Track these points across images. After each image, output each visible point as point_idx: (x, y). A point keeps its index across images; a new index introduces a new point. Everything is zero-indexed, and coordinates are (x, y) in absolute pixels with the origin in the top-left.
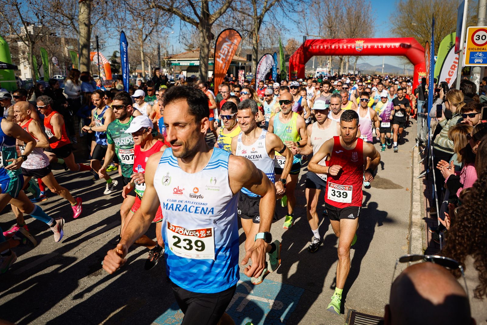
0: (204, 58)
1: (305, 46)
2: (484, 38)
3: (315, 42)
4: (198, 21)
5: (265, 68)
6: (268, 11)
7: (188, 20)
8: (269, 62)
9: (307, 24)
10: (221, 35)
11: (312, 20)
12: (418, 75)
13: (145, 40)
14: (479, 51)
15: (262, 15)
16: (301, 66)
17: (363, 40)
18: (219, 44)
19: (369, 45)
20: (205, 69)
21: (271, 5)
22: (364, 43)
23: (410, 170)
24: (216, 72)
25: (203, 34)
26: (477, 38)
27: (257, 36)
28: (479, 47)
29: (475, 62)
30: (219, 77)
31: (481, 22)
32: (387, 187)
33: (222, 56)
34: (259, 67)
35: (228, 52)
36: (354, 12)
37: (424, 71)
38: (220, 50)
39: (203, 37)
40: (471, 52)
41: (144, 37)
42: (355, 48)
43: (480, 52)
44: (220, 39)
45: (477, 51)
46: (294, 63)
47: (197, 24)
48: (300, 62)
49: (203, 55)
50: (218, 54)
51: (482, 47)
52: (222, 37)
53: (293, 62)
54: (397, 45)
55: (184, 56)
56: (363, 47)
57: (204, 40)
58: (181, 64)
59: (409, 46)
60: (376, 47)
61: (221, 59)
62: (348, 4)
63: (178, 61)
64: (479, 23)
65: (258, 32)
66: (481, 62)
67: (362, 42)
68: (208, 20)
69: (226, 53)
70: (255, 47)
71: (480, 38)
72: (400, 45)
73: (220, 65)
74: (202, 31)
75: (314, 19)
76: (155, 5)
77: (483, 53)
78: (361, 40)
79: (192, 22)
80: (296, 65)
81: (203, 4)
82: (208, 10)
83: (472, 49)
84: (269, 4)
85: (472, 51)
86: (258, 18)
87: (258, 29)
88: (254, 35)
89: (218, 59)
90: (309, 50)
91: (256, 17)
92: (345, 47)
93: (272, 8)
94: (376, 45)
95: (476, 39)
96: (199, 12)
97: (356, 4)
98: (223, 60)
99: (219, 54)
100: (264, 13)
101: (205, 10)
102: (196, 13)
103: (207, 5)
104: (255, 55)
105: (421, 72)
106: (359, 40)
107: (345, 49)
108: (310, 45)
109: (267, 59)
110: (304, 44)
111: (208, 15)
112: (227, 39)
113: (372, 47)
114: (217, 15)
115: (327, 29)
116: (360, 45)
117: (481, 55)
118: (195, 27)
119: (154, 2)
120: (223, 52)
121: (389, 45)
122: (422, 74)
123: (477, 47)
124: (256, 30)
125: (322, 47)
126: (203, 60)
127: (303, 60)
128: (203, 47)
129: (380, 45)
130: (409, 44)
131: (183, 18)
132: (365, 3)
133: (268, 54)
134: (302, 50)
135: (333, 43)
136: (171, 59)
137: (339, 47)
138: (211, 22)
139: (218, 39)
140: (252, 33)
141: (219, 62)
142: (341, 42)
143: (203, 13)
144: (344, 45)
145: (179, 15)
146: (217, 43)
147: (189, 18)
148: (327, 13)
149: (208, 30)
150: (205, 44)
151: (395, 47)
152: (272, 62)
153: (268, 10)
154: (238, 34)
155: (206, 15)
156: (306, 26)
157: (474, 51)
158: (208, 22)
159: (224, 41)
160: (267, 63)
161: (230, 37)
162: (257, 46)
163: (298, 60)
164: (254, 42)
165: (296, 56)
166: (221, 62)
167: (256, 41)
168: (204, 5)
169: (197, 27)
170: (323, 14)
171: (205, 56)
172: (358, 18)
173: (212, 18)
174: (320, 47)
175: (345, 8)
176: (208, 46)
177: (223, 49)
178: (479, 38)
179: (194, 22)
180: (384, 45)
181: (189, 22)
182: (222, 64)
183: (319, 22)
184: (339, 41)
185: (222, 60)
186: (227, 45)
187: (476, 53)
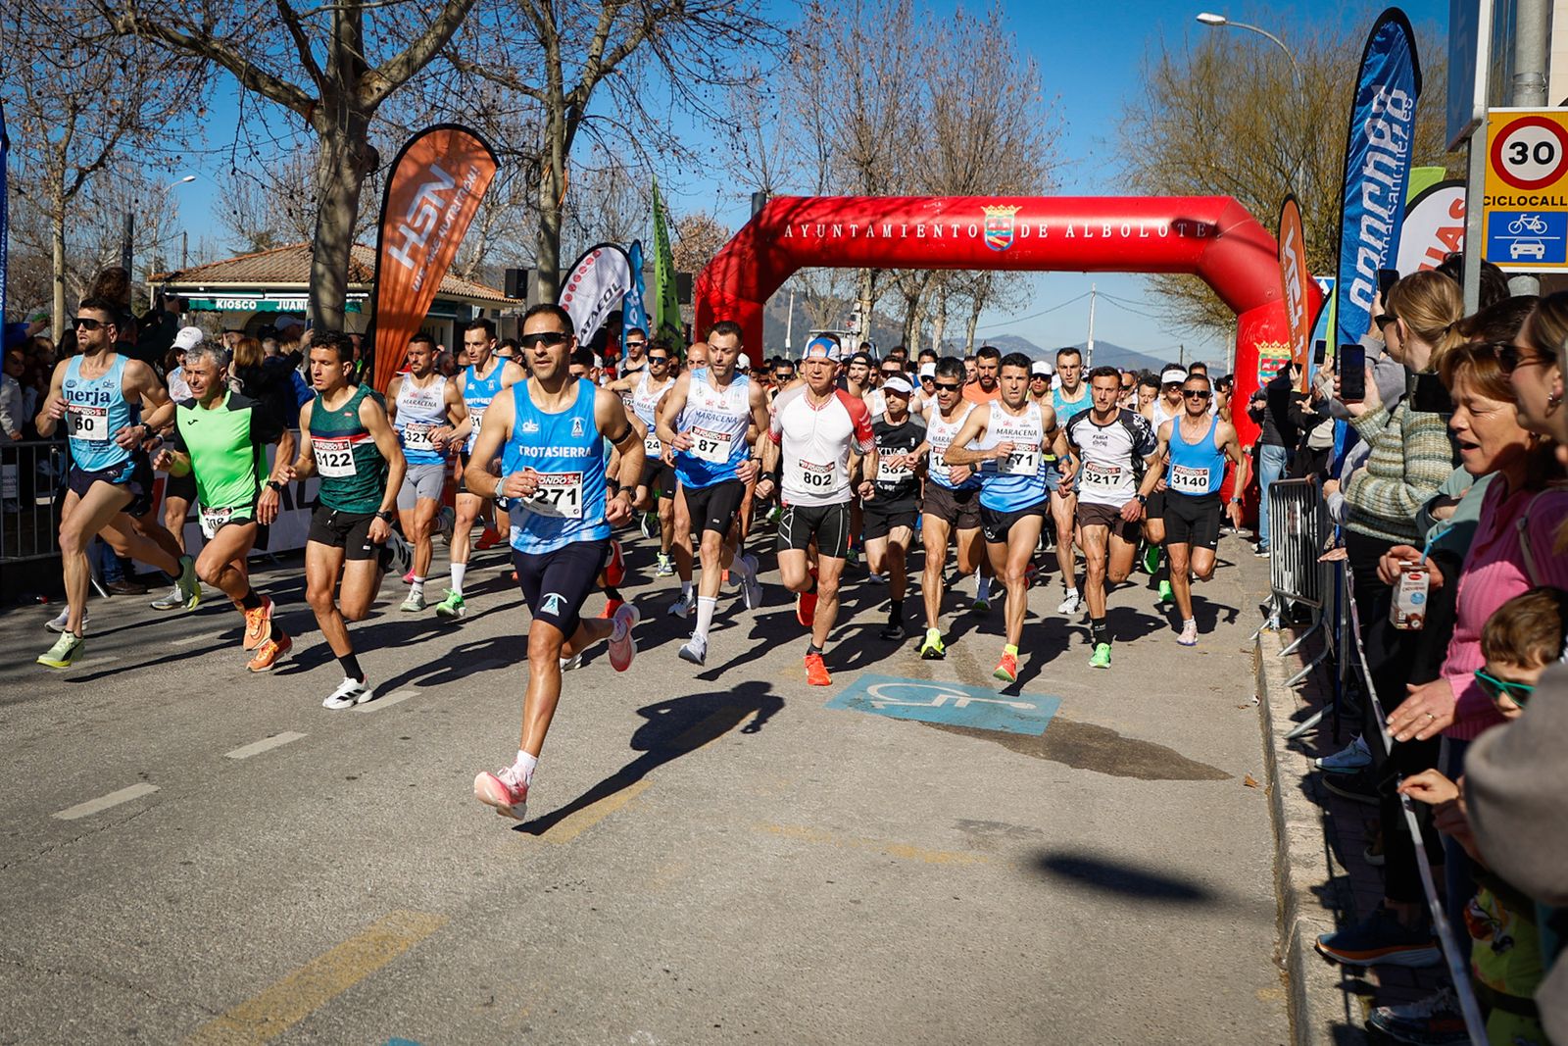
0: (334, 248)
1: (763, 223)
2: (1544, 153)
3: (805, 209)
4: (315, 94)
5: (591, 305)
6: (609, 77)
7: (270, 89)
8: (611, 280)
9: (768, 150)
10: (410, 151)
11: (788, 133)
12: (1257, 353)
13: (73, 191)
14: (1528, 208)
15: (583, 91)
16: (746, 308)
17: (1015, 202)
18: (403, 187)
19: (1044, 223)
20: (334, 296)
21: (622, 52)
22: (1018, 214)
23: (1253, 715)
24: (384, 305)
25: (334, 146)
26: (1513, 153)
27: (559, 175)
28: (1528, 194)
29: (1515, 257)
30: (398, 329)
31: (1530, 91)
32: (1158, 770)
33: (412, 237)
34: (569, 298)
35: (440, 222)
36: (964, 107)
37: (1283, 336)
38: (405, 214)
39: (335, 162)
40: (1492, 214)
41: (71, 176)
42: (980, 235)
43: (1531, 215)
44: (408, 169)
45: (1517, 208)
46: (715, 295)
47: (307, 107)
48: (740, 292)
49: (329, 239)
50: (395, 228)
51: (1540, 193)
52: (415, 161)
53: (709, 289)
54: (1161, 224)
55: (236, 271)
56: (1018, 232)
57: (338, 174)
58: (219, 305)
59: (1213, 232)
60: (1070, 231)
61: (406, 249)
62: (941, 70)
63: (207, 290)
64: (1520, 91)
65: (563, 160)
66: (1539, 257)
67: (1012, 210)
68: (355, 90)
69: (431, 225)
70: (550, 221)
71: (1530, 153)
72: (1174, 226)
73: (402, 278)
74: (330, 136)
75: (797, 126)
76: (137, 21)
77: (1543, 216)
78: (1007, 203)
79: (288, 97)
80: (722, 303)
81: (338, 23)
82: (358, 45)
83: (1499, 201)
84: (611, 44)
85: (1497, 208)
86: (563, 102)
87: (565, 149)
88: (546, 173)
89: (394, 252)
90: (781, 242)
91: (556, 95)
92: (938, 231)
93: (621, 67)
94: (1070, 224)
95: (1513, 160)
96: (321, 55)
97: (974, 70)
98: (414, 254)
99: (403, 229)
100: (589, 82)
101: (347, 47)
102: (308, 62)
103: (358, 27)
104: (549, 255)
105: (1270, 340)
106: (996, 202)
107: (937, 241)
108: (784, 222)
109: (601, 265)
110: (756, 218)
111: (360, 68)
112: (436, 170)
113: (1056, 235)
114: (394, 72)
115: (855, 171)
116: (1000, 222)
117: (1535, 225)
118: (299, 120)
119: (132, 9)
120: (418, 224)
121: (1127, 224)
122: (1272, 353)
123: (1516, 193)
124: (556, 152)
125: (837, 230)
126: (330, 256)
127: (752, 282)
128: (331, 202)
129: (1087, 223)
130: (1212, 223)
131: (252, 79)
132: (1014, 68)
133: (606, 245)
134: (751, 240)
135: (885, 215)
136: (179, 284)
137: (912, 231)
138: (368, 101)
139: (400, 168)
140: (536, 162)
141: (399, 264)
142: (920, 210)
143: (340, 59)
144: (933, 224)
145: (233, 66)
146: (395, 184)
147: (275, 82)
148: (853, 105)
149: (357, 132)
150: (338, 192)
151: (1153, 233)
152: (621, 279)
153: (609, 70)
154: (487, 154)
155: (353, 68)
156: (763, 157)
157: (1508, 208)
158: (357, 101)
159: (424, 176)
160: (600, 281)
161: (452, 163)
162: (558, 219)
163: (731, 282)
164: (546, 201)
165: (722, 265)
166: (407, 263)
167: (556, 197)
168: (345, 26)
169: (310, 119)
170: (837, 108)
171: (337, 239)
172: (984, 127)
173: (376, 84)
174: (829, 226)
175: (926, 87)
176: (352, 201)
177: (419, 210)
178: (1523, 153)
179: (298, 99)
180: (1107, 224)
181: (276, 98)
182: (410, 273)
183: (820, 139)
184: (910, 206)
185: (413, 256)
186: (439, 193)
187: (1516, 216)
